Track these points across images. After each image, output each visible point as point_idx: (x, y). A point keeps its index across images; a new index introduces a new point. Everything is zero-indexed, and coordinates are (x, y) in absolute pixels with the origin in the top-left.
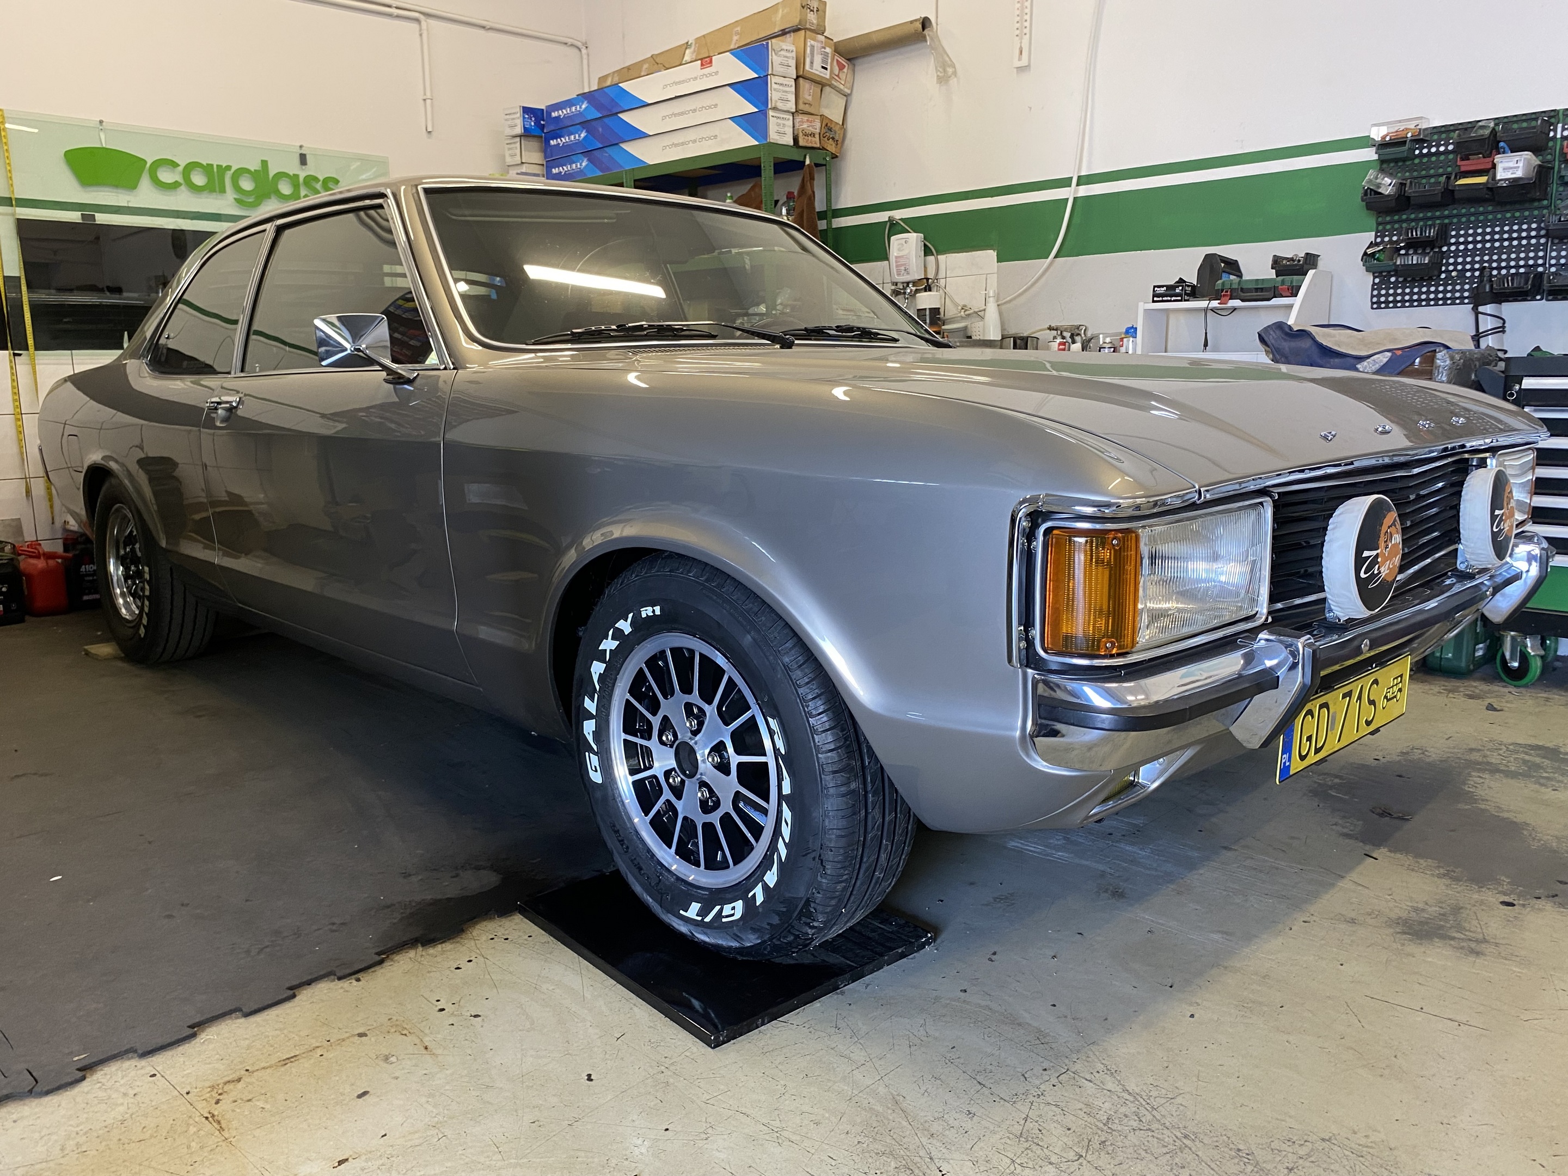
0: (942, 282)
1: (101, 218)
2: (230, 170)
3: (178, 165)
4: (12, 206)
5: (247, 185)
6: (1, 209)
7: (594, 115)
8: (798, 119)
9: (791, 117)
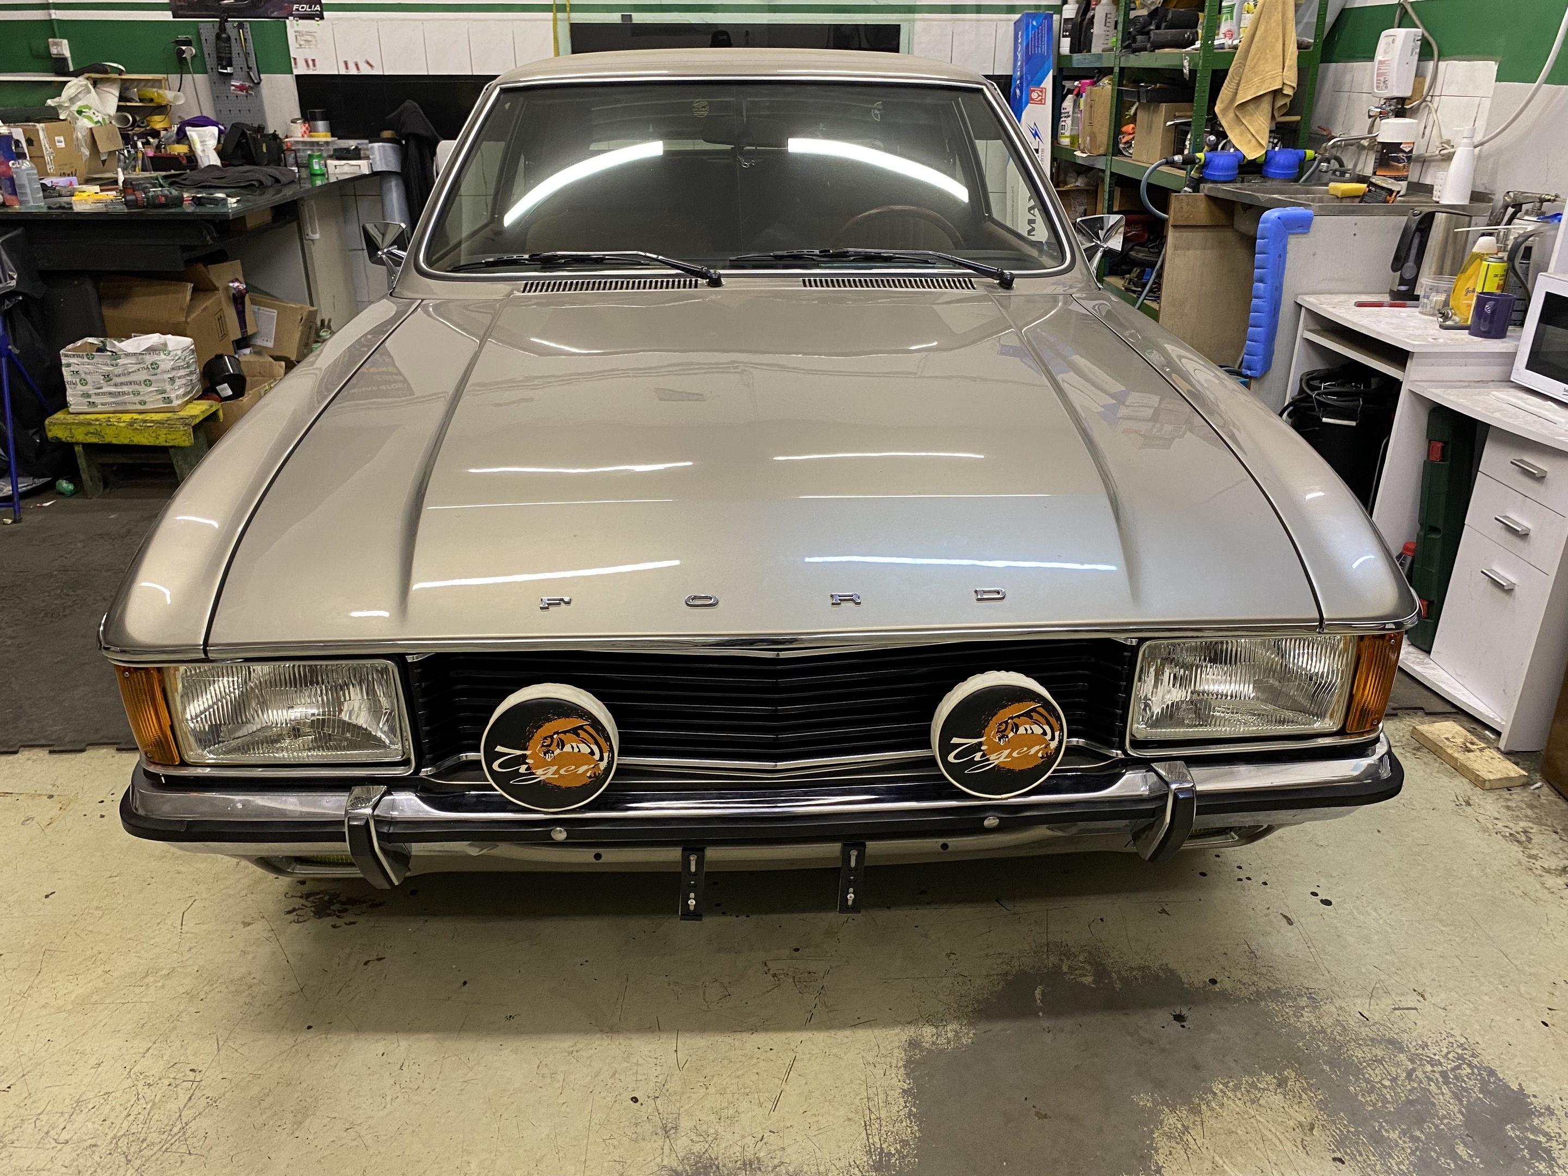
0: (1433, 104)
1: (639, 18)
4: (567, 12)
6: (560, 15)
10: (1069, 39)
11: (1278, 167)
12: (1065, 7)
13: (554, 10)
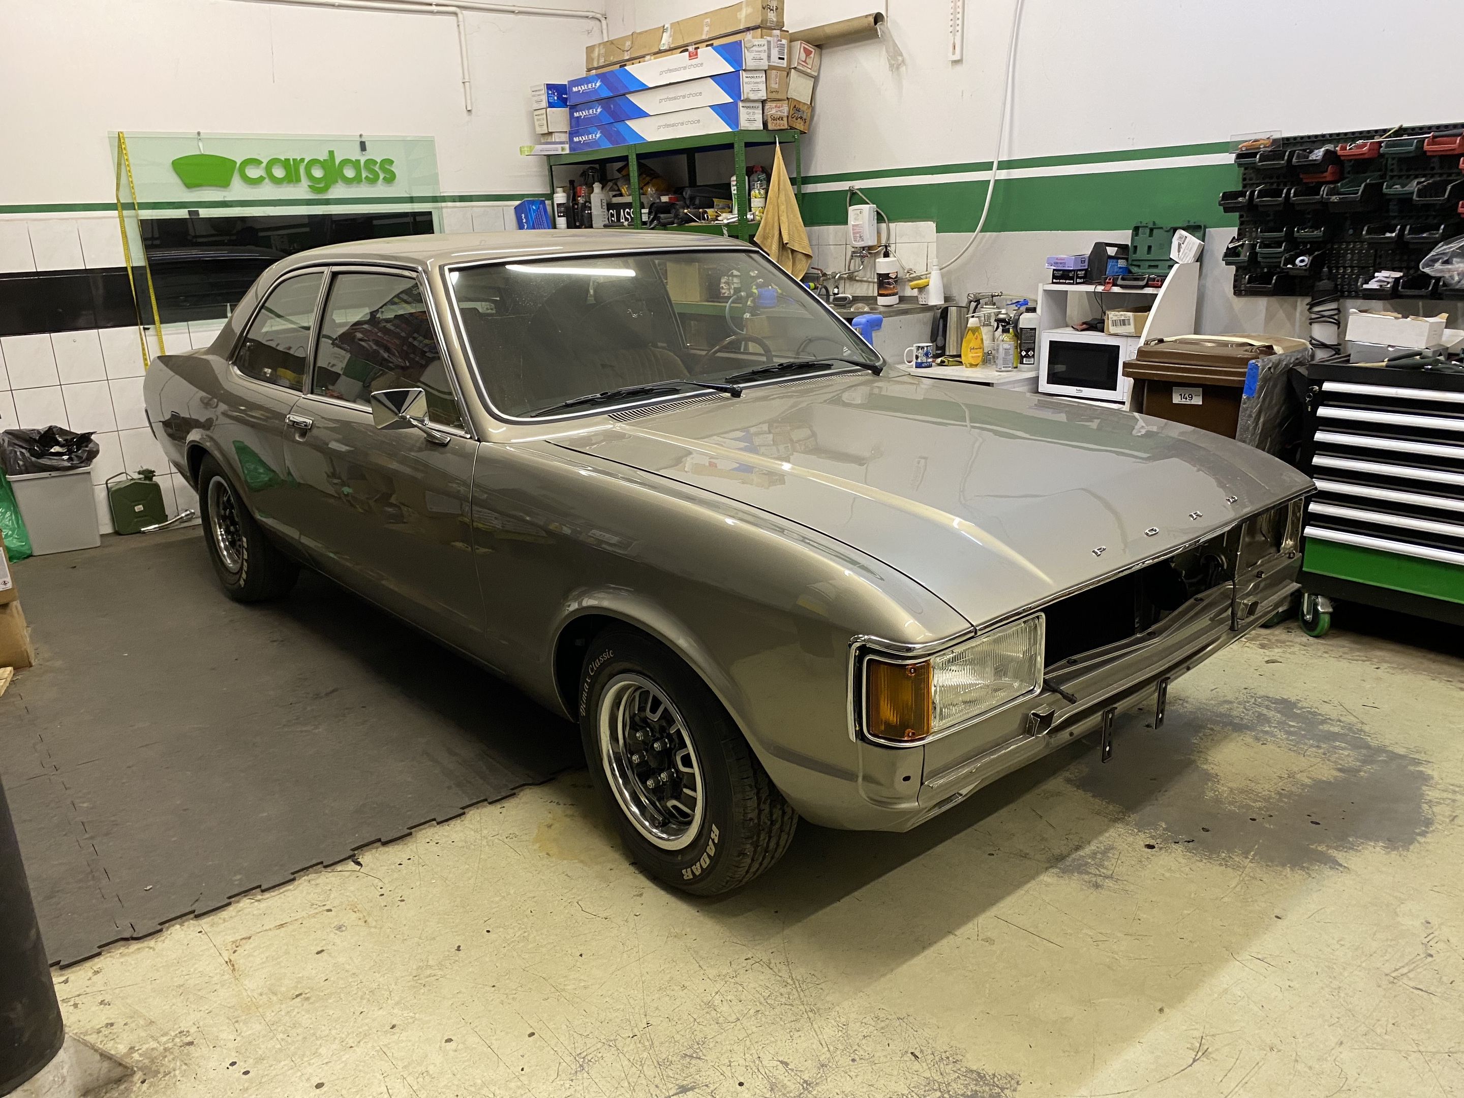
0: (895, 249)
1: (204, 213)
2: (304, 162)
3: (262, 163)
4: (135, 209)
5: (318, 173)
6: (125, 213)
7: (606, 93)
8: (767, 107)
9: (760, 105)
10: (564, 218)
12: (555, 195)
13: (119, 208)
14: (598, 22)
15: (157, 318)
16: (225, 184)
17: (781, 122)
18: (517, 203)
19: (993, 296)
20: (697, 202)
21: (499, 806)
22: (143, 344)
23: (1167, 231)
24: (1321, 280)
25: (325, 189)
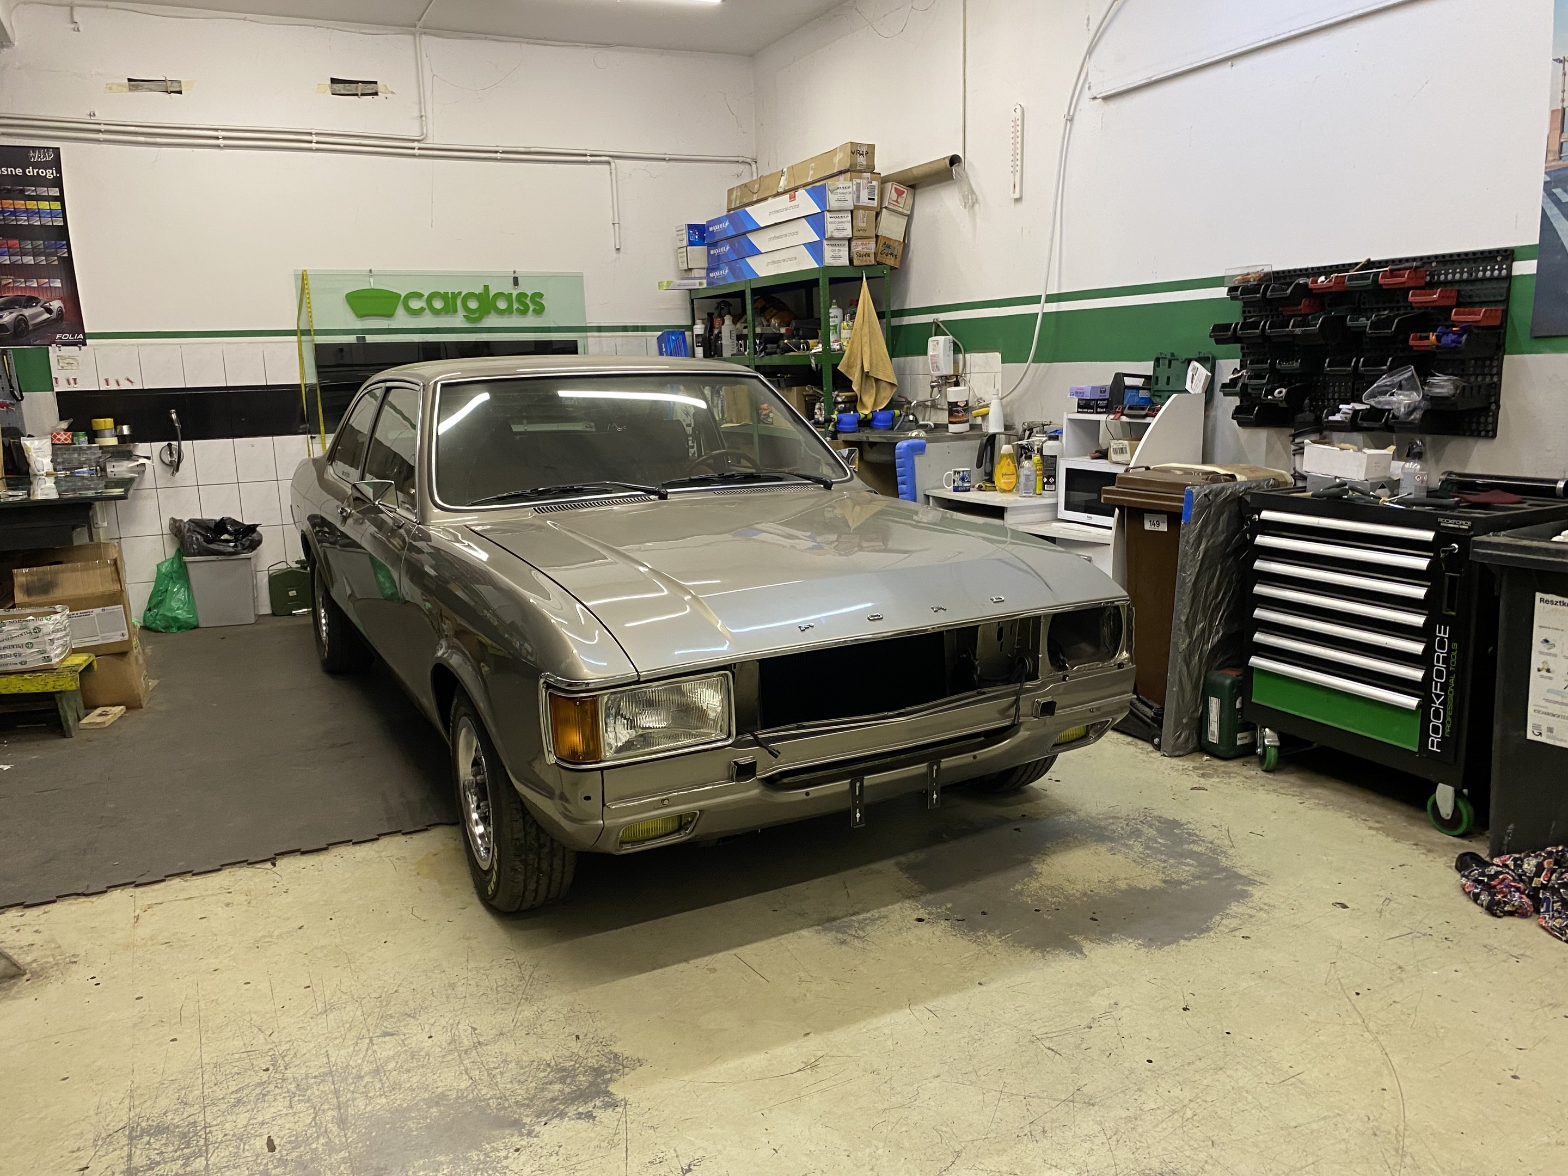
0: (968, 379)
1: (370, 339)
2: (461, 295)
3: (424, 296)
4: (311, 335)
5: (473, 305)
6: (304, 338)
7: (732, 232)
8: (853, 244)
9: (847, 243)
10: (701, 348)
11: (880, 421)
12: (695, 327)
13: (299, 334)
14: (748, 166)
15: (322, 428)
16: (390, 315)
17: (868, 258)
18: (659, 333)
19: (1043, 425)
20: (801, 332)
21: (409, 836)
22: (309, 450)
23: (1182, 363)
24: (1303, 411)
25: (479, 319)
